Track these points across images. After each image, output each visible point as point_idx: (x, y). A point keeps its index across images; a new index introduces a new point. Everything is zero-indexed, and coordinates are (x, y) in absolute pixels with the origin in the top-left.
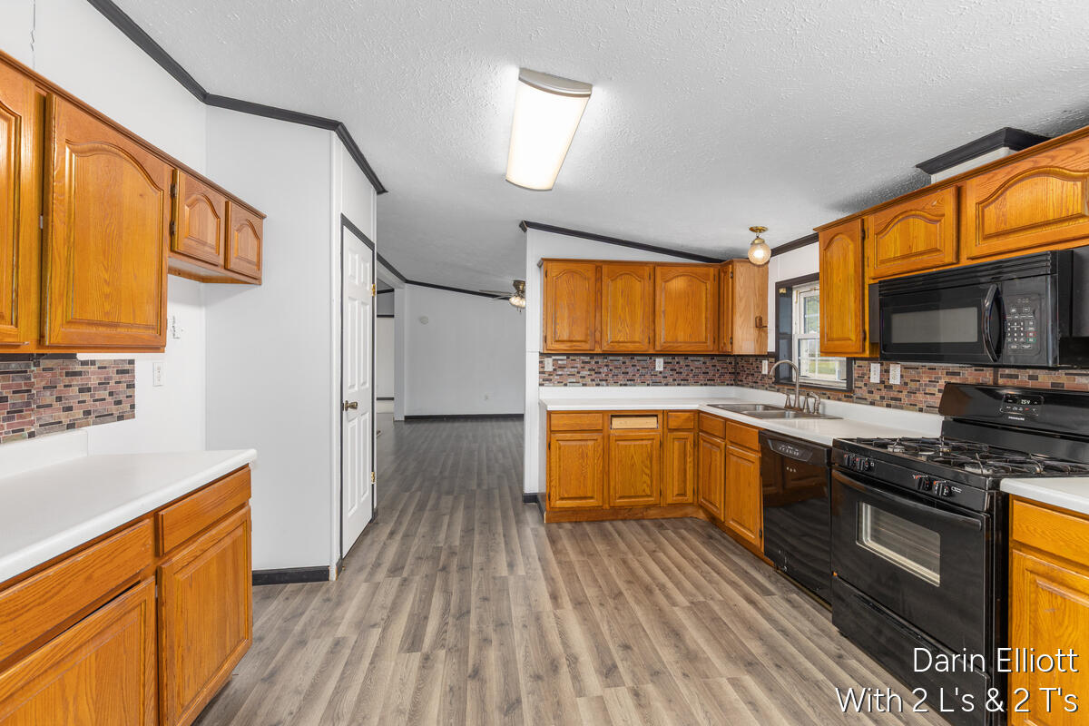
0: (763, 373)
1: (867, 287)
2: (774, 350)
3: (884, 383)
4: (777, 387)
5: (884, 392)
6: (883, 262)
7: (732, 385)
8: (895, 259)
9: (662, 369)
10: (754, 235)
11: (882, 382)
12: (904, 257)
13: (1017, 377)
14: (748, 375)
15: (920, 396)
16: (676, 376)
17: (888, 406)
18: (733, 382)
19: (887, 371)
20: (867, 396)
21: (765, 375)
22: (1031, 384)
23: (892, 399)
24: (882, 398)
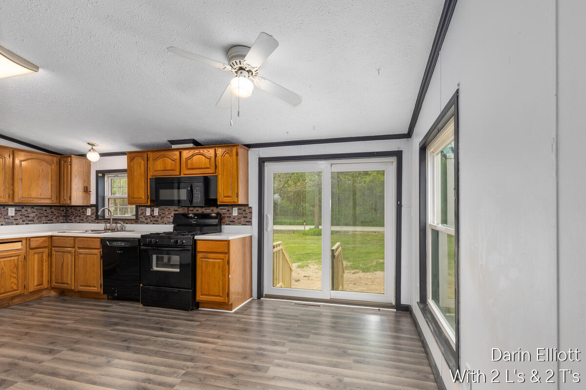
0: (88, 214)
1: (149, 179)
2: (95, 203)
3: (152, 216)
4: (97, 221)
5: (152, 219)
6: (155, 171)
7: (64, 222)
8: (160, 170)
9: (13, 215)
10: (90, 147)
11: (151, 215)
12: (163, 170)
13: (193, 210)
14: (76, 216)
15: (165, 219)
16: (24, 218)
17: (154, 224)
18: (64, 221)
19: (153, 211)
20: (145, 221)
21: (89, 216)
22: (197, 212)
23: (155, 221)
24: (151, 221)
